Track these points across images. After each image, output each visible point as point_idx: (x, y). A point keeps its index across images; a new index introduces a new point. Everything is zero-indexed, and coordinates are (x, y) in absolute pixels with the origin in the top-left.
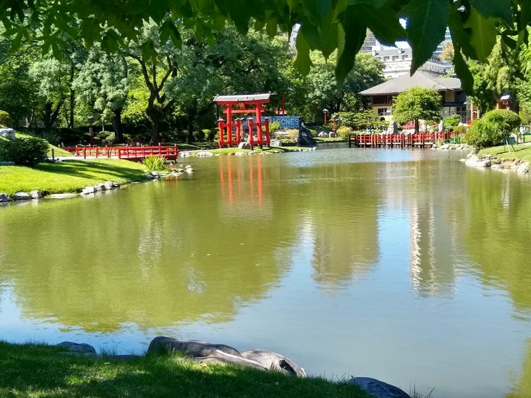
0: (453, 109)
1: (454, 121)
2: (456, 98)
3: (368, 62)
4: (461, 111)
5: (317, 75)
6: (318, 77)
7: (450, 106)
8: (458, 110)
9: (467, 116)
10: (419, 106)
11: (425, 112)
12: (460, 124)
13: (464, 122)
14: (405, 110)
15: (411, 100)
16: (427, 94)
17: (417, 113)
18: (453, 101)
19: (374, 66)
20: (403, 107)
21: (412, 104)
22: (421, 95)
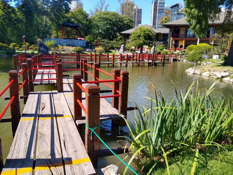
0: (162, 42)
1: (161, 48)
2: (163, 38)
3: (126, 19)
4: (165, 44)
5: (101, 22)
6: (101, 23)
7: (160, 41)
8: (164, 43)
9: (168, 46)
10: (143, 37)
11: (146, 41)
12: (165, 50)
13: (166, 49)
14: (136, 40)
15: (139, 34)
16: (148, 31)
17: (141, 42)
18: (162, 39)
19: (128, 21)
20: (134, 37)
21: (139, 36)
22: (145, 31)
